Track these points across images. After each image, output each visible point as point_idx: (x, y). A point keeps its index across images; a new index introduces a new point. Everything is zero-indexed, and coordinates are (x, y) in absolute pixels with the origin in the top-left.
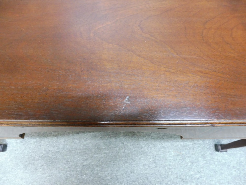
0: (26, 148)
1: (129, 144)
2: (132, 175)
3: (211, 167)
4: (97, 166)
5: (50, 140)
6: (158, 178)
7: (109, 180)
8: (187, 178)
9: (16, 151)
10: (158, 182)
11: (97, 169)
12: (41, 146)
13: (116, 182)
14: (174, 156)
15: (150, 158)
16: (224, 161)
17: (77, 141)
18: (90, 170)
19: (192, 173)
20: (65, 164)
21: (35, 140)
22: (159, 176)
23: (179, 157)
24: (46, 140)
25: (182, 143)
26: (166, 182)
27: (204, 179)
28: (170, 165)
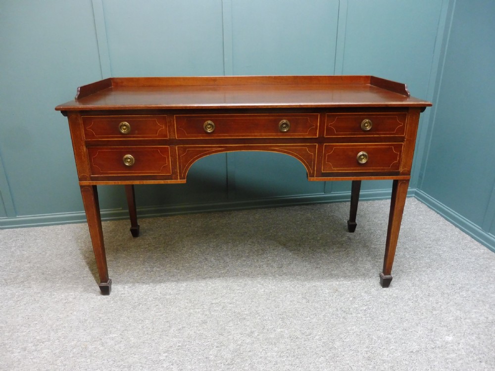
0: (135, 292)
1: (269, 285)
2: (277, 309)
3: (380, 300)
4: (231, 304)
5: (167, 285)
6: (312, 311)
7: (247, 314)
8: (351, 310)
9: (122, 294)
10: (313, 314)
11: (230, 305)
12: (155, 289)
13: (257, 316)
14: (329, 293)
15: (299, 296)
16: (394, 295)
17: (203, 285)
18: (221, 307)
19: (356, 306)
20: (187, 303)
21: (147, 286)
22: (313, 310)
23: (336, 293)
24: (163, 285)
25: (338, 283)
26: (323, 314)
27: (373, 310)
28: (325, 300)
